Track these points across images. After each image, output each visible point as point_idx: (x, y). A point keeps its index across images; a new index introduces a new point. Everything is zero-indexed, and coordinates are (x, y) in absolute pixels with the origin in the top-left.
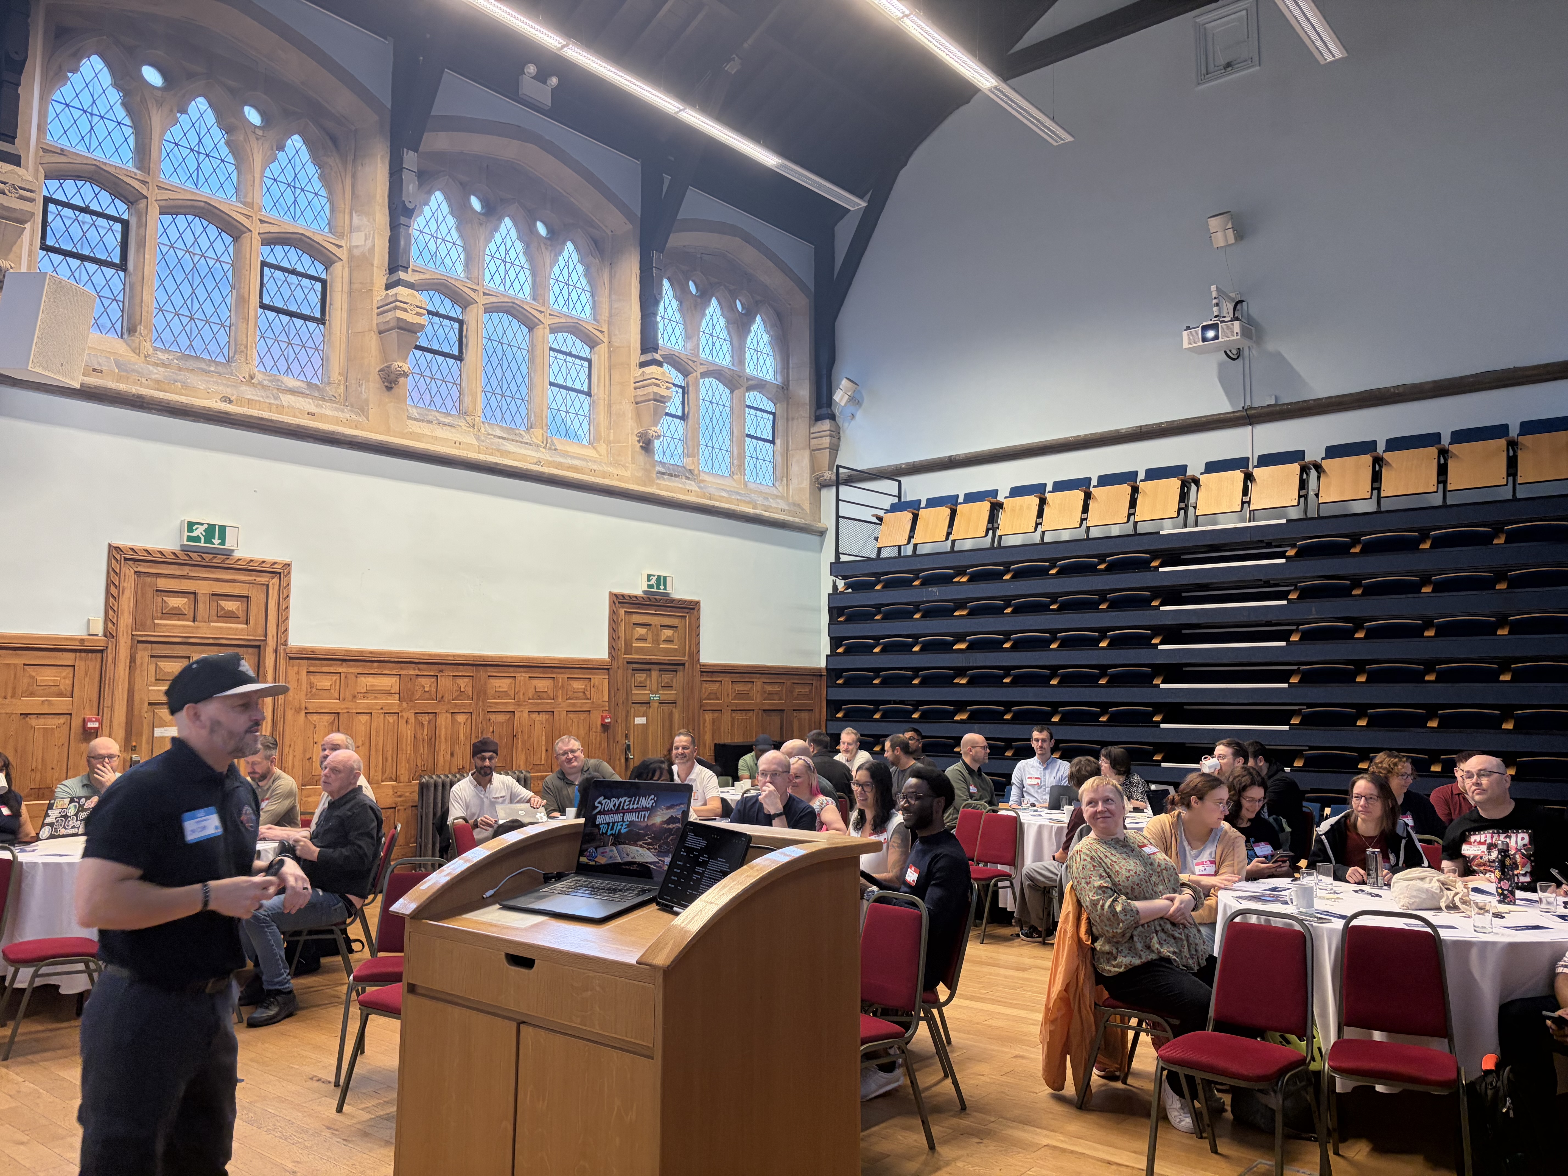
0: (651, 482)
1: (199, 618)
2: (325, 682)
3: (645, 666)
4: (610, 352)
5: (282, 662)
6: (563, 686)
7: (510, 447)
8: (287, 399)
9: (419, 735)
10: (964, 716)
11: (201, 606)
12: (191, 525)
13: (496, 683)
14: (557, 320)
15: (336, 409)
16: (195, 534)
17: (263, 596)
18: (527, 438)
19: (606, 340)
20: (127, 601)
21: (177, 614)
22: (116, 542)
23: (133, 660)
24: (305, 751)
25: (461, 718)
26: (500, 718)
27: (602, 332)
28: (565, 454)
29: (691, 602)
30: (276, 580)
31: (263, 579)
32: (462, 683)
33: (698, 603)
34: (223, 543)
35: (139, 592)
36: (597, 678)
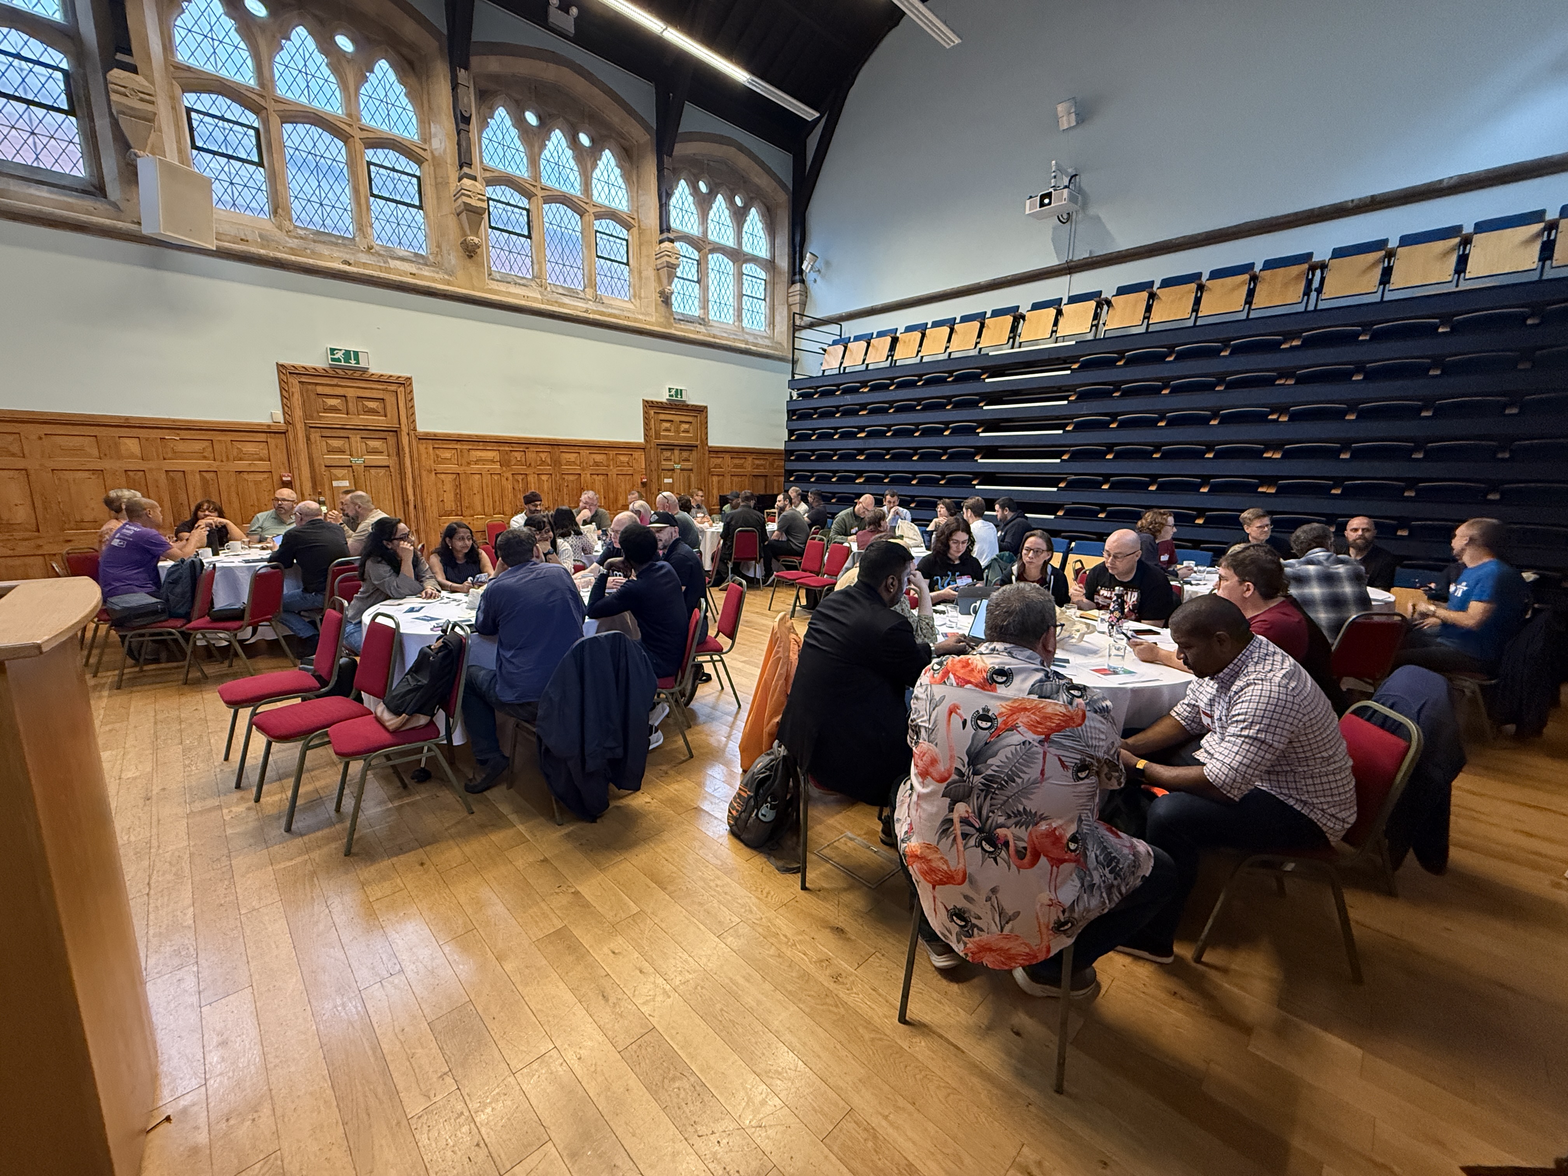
0: (670, 326)
1: (350, 411)
2: (447, 454)
3: (670, 447)
4: (640, 234)
5: (414, 443)
6: (613, 459)
7: (566, 300)
8: (394, 264)
9: (516, 487)
10: (861, 480)
11: (350, 404)
12: (332, 350)
13: (567, 456)
14: (599, 209)
15: (433, 271)
16: (336, 356)
17: (394, 399)
18: (582, 295)
19: (636, 225)
20: (297, 400)
21: (334, 409)
22: (281, 362)
23: (308, 439)
24: (438, 496)
25: (544, 478)
26: (571, 478)
27: (633, 219)
28: (610, 306)
29: (701, 407)
30: (402, 389)
31: (393, 388)
32: (543, 456)
33: (706, 407)
34: (358, 363)
35: (305, 395)
36: (636, 454)
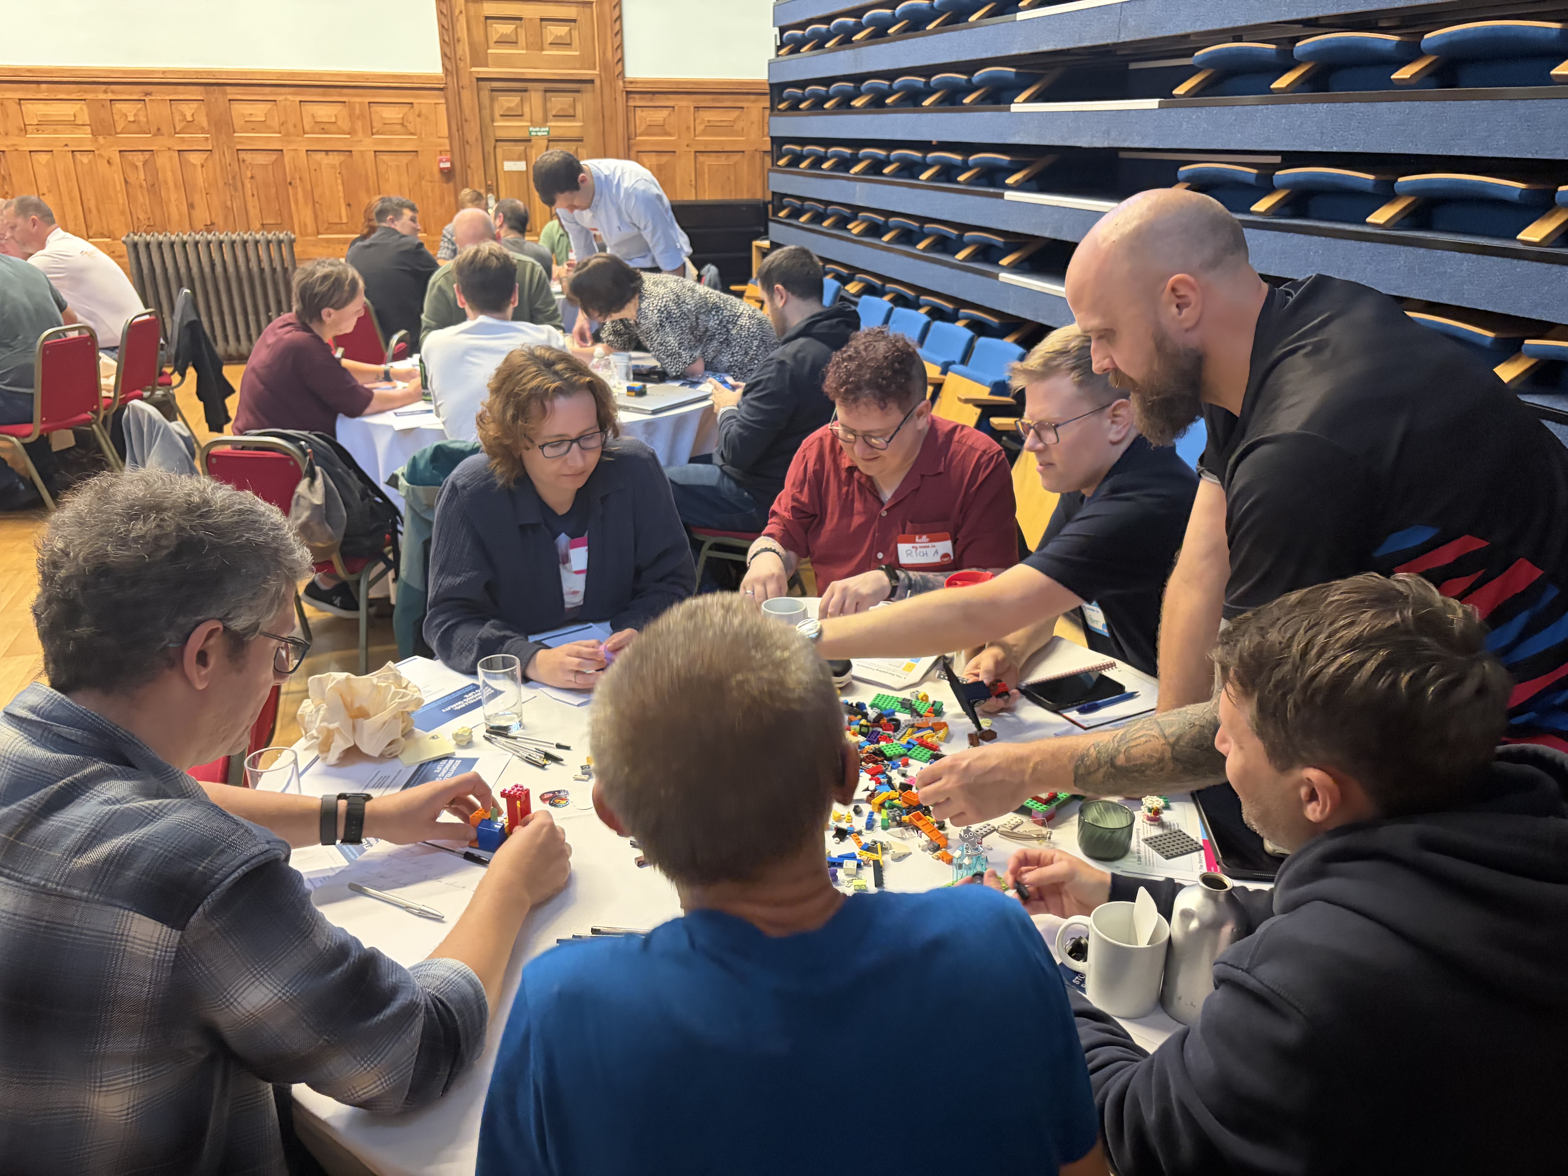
3: (515, 84)
6: (362, 116)
9: (131, 180)
13: (247, 109)
25: (195, 159)
32: (188, 110)
36: (424, 101)
